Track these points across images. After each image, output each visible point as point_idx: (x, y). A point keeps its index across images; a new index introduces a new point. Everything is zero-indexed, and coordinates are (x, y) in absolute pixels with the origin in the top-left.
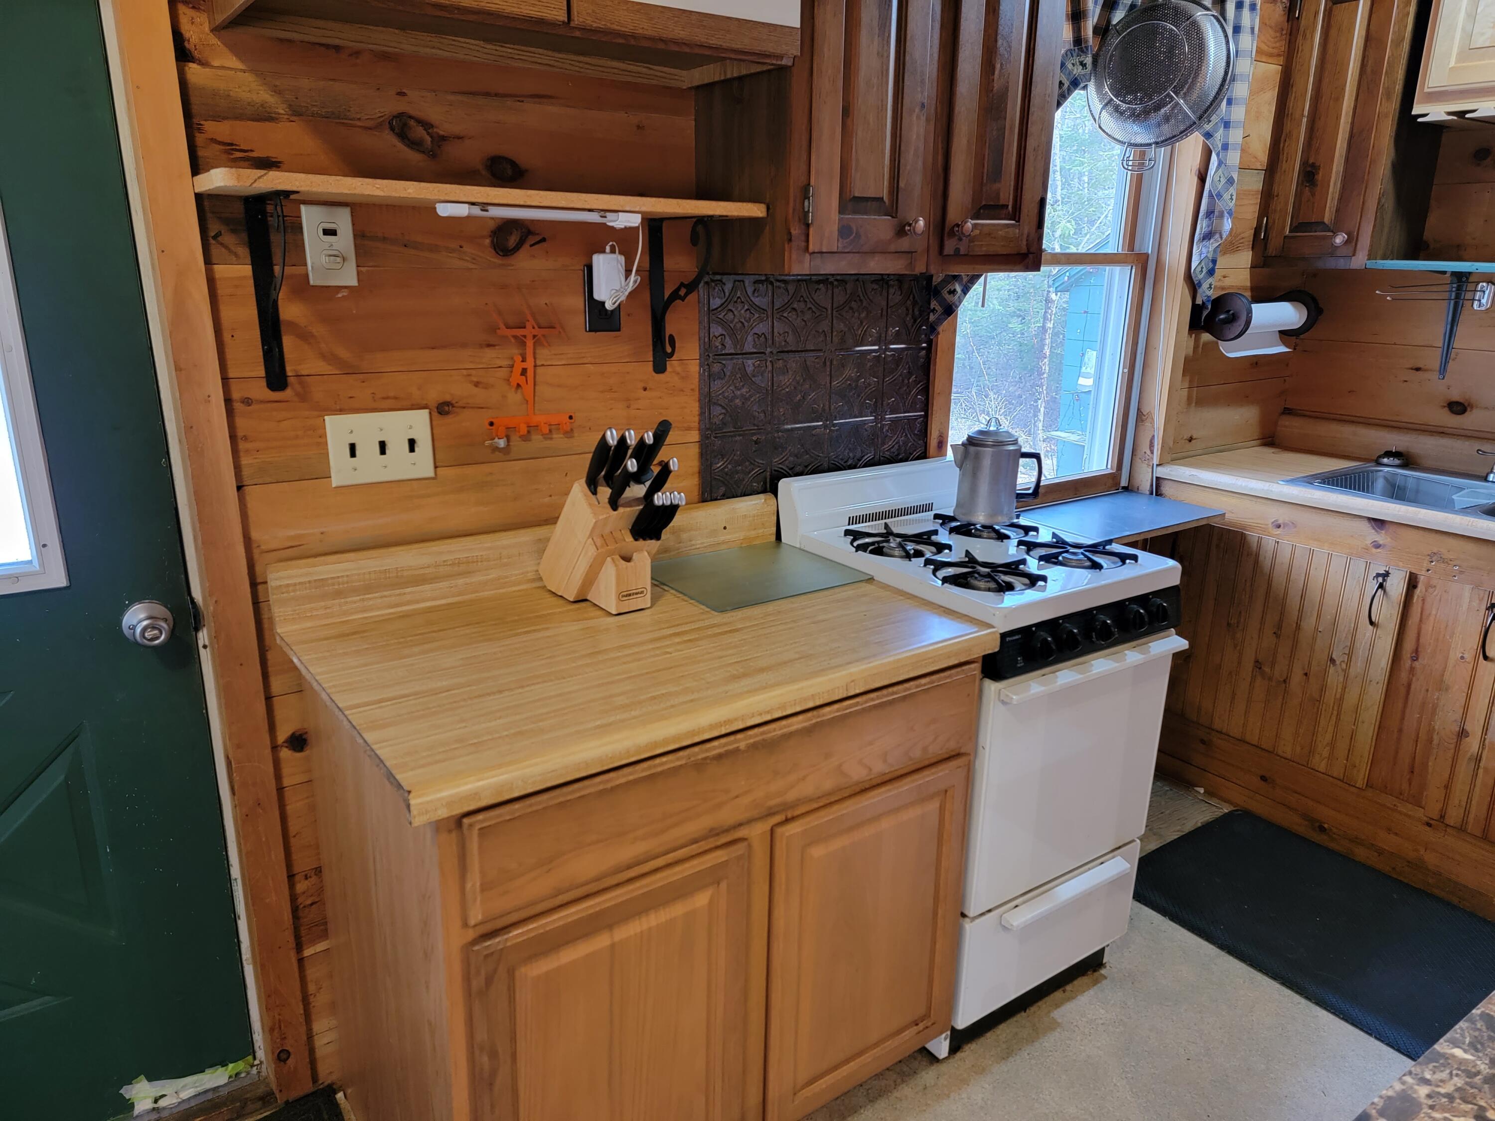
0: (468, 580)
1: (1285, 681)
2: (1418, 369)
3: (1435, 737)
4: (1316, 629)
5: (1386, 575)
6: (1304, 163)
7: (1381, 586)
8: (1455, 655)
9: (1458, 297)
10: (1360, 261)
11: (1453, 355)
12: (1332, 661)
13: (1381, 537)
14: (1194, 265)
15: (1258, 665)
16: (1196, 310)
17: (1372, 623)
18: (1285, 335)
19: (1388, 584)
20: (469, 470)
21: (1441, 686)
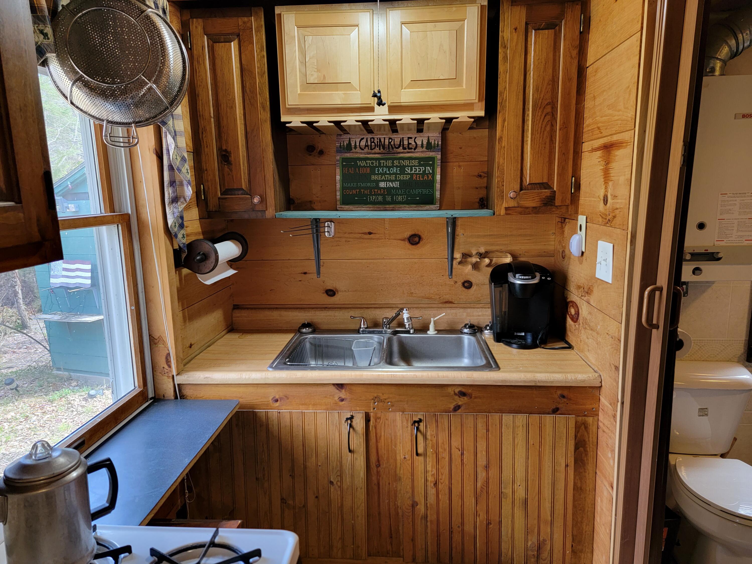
1: (304, 506)
2: (305, 273)
3: (400, 511)
4: (317, 465)
5: (352, 418)
7: (351, 426)
8: (400, 457)
10: (270, 213)
11: (321, 264)
12: (331, 483)
13: (343, 394)
14: (170, 222)
15: (283, 500)
16: (177, 253)
17: (350, 451)
19: (354, 424)
21: (397, 479)
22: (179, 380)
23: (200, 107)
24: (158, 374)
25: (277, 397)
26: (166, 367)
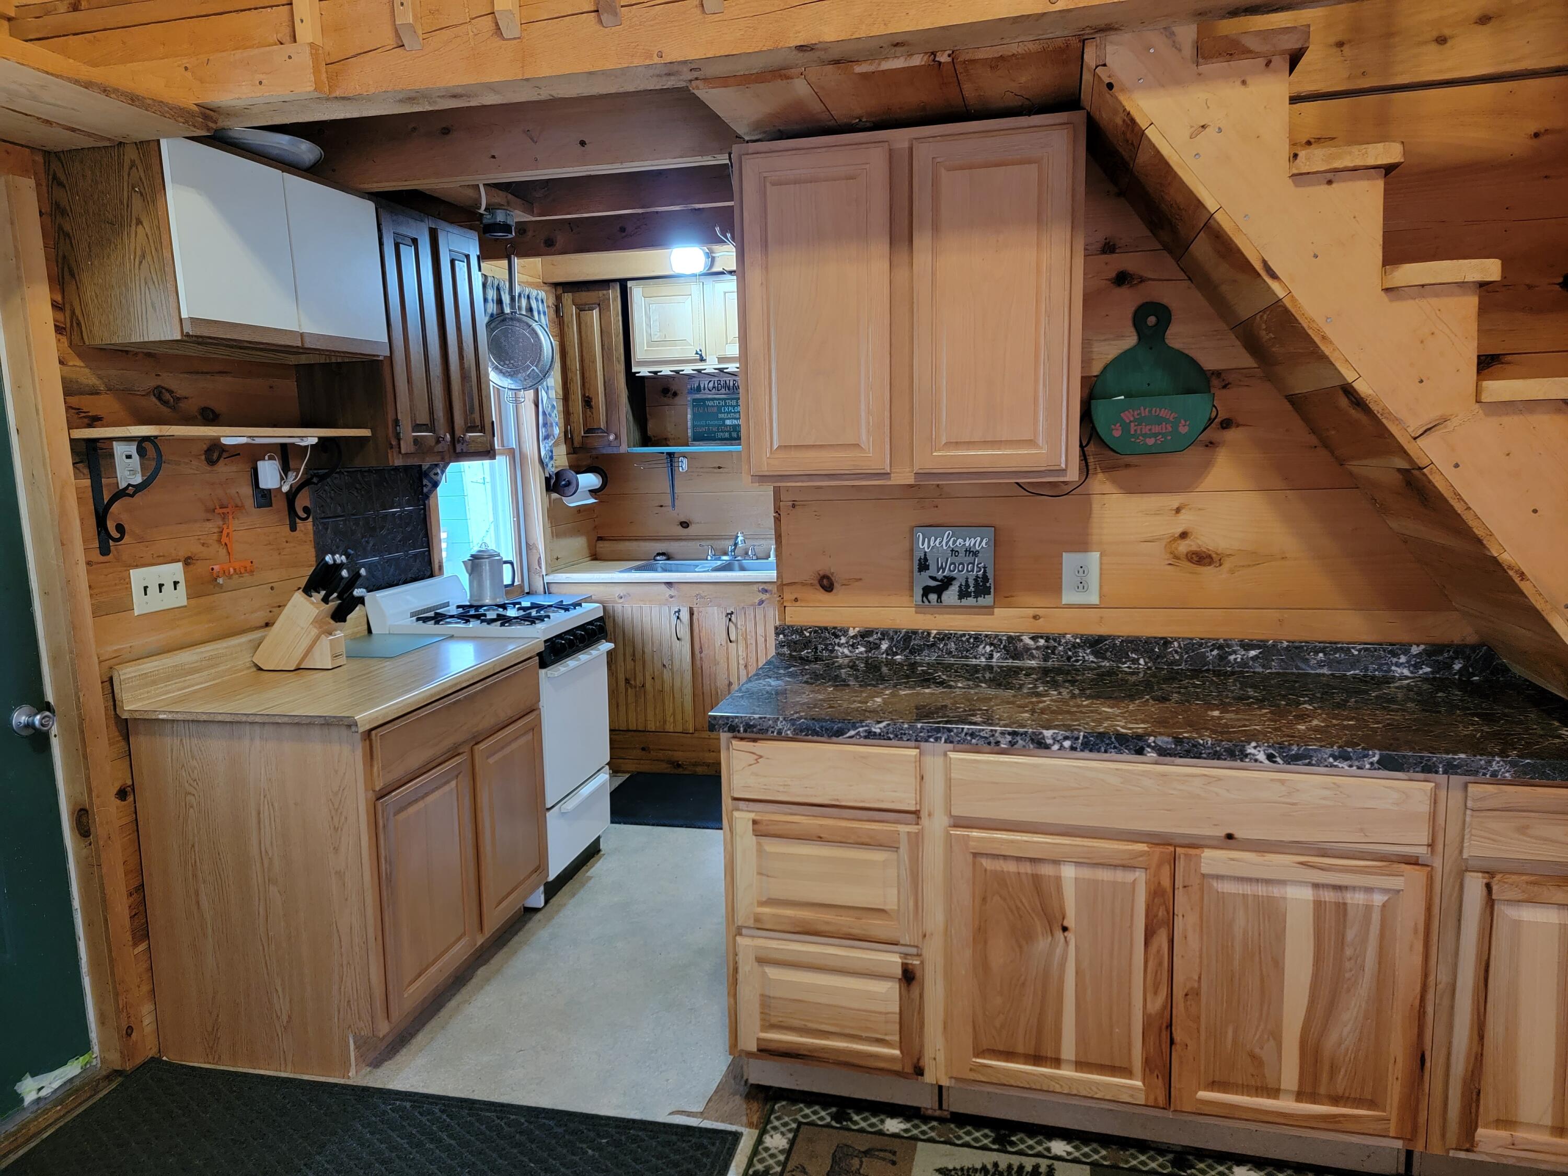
0: (217, 670)
1: (643, 686)
2: (661, 506)
3: (719, 691)
4: (653, 651)
5: (679, 611)
6: (584, 396)
7: (678, 618)
8: (717, 645)
9: (671, 465)
10: (624, 448)
11: (676, 497)
12: (664, 666)
13: (672, 592)
14: (543, 454)
15: (627, 681)
16: (548, 480)
17: (678, 639)
18: (593, 492)
19: (681, 616)
20: (202, 600)
21: (716, 663)
22: (547, 580)
23: (568, 362)
24: (532, 574)
25: (622, 594)
26: (538, 568)
